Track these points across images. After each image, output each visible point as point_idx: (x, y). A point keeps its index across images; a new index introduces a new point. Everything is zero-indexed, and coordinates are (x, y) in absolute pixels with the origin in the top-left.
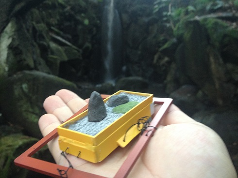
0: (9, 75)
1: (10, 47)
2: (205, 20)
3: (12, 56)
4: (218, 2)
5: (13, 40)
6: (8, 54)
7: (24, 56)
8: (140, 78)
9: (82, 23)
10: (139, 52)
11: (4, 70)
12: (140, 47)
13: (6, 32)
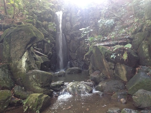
0: (27, 72)
1: (26, 61)
2: (99, 46)
3: (27, 65)
4: (105, 37)
5: (27, 58)
6: (26, 64)
7: (31, 64)
8: (77, 68)
9: (47, 42)
10: (76, 54)
11: (25, 70)
12: (76, 51)
13: (24, 56)
